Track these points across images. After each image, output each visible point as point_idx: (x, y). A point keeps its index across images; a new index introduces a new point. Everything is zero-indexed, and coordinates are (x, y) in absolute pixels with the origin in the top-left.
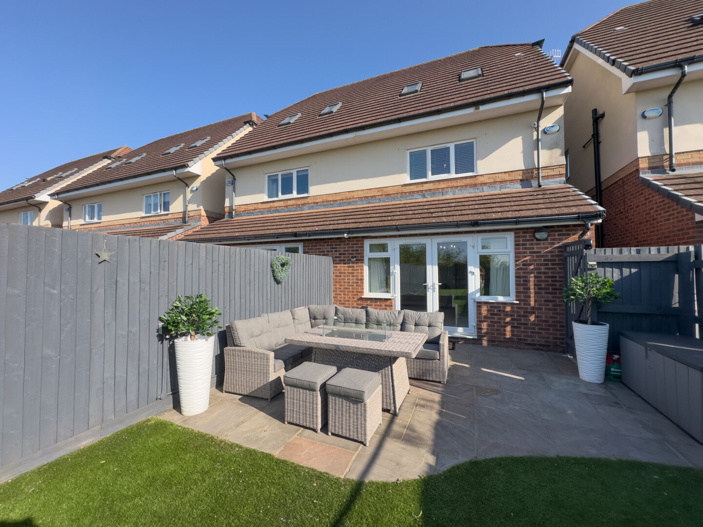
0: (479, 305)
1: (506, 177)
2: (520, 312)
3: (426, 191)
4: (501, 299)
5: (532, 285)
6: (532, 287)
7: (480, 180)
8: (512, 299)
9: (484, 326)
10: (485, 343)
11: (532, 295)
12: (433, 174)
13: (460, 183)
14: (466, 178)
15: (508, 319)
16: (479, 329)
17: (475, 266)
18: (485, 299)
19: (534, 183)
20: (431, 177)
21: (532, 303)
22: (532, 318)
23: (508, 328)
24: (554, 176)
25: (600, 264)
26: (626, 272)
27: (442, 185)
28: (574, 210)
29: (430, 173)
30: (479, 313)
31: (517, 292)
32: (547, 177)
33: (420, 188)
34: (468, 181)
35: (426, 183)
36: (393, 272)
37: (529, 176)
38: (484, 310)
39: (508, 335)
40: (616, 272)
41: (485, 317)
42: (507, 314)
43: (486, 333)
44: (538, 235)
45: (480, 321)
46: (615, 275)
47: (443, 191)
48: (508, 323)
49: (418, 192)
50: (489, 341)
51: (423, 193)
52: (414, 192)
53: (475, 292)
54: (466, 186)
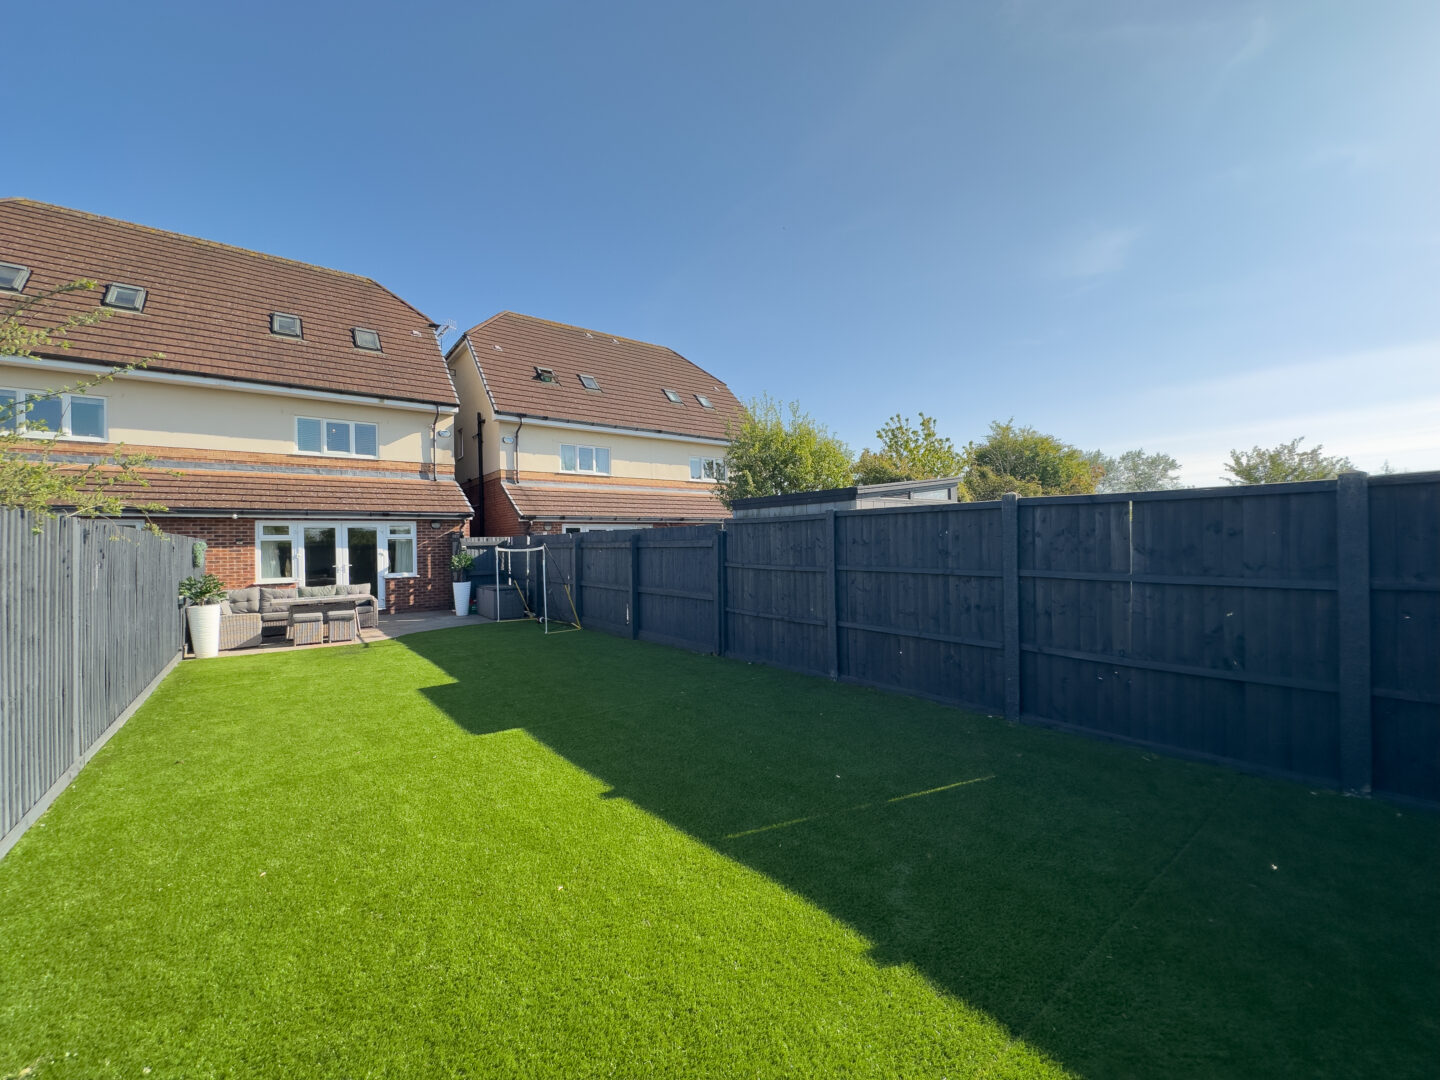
0: (388, 581)
1: (407, 467)
2: (420, 583)
3: (320, 466)
4: (406, 575)
5: (429, 561)
6: (429, 564)
7: (383, 465)
8: (415, 574)
9: (392, 598)
10: (393, 612)
11: (430, 570)
12: (329, 449)
13: (361, 464)
14: (368, 460)
15: (411, 590)
16: (388, 601)
17: (384, 548)
18: (392, 575)
19: (431, 476)
20: (326, 452)
21: (430, 576)
22: (429, 587)
23: (412, 597)
24: (446, 473)
25: (468, 547)
26: (482, 551)
27: (340, 463)
28: (457, 509)
29: (325, 448)
30: (387, 588)
31: (418, 569)
32: (440, 472)
33: (312, 462)
34: (370, 464)
35: (321, 458)
36: (296, 556)
37: (426, 470)
38: (392, 585)
39: (412, 603)
40: (477, 551)
41: (393, 591)
42: (411, 587)
43: (394, 604)
44: (434, 525)
45: (388, 595)
46: (475, 554)
47: (342, 470)
48: (412, 594)
49: (309, 466)
50: (396, 610)
51: (317, 469)
52: (304, 465)
53: (385, 570)
54: (368, 468)
